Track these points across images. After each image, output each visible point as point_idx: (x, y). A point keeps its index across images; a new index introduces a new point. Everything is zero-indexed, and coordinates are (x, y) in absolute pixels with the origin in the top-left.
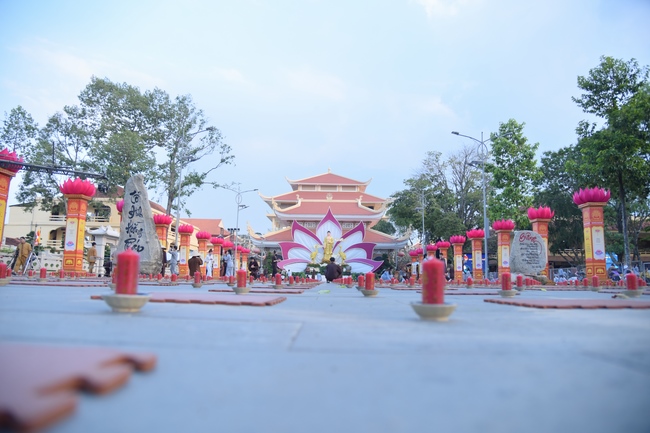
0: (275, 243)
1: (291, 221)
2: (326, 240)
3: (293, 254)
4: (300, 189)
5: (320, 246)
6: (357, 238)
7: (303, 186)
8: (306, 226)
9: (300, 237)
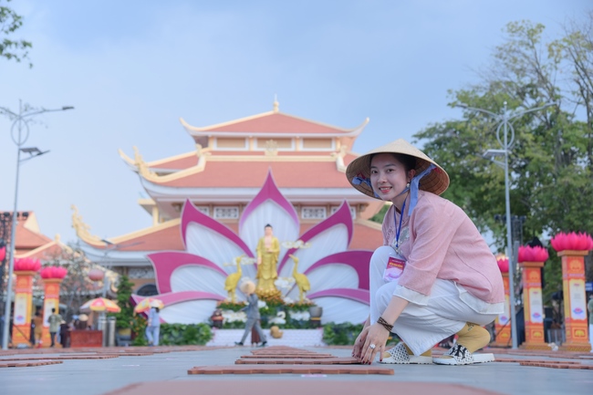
0: (139, 256)
1: (180, 205)
2: (262, 244)
3: (182, 279)
4: (213, 146)
5: (247, 261)
6: (335, 240)
7: (220, 139)
8: (216, 216)
9: (199, 240)
